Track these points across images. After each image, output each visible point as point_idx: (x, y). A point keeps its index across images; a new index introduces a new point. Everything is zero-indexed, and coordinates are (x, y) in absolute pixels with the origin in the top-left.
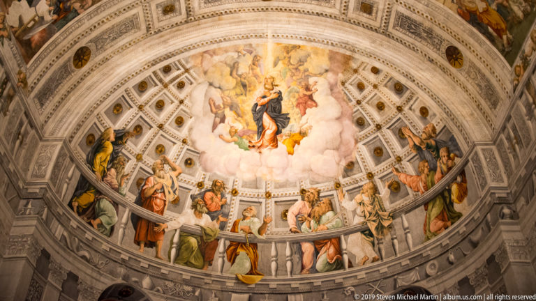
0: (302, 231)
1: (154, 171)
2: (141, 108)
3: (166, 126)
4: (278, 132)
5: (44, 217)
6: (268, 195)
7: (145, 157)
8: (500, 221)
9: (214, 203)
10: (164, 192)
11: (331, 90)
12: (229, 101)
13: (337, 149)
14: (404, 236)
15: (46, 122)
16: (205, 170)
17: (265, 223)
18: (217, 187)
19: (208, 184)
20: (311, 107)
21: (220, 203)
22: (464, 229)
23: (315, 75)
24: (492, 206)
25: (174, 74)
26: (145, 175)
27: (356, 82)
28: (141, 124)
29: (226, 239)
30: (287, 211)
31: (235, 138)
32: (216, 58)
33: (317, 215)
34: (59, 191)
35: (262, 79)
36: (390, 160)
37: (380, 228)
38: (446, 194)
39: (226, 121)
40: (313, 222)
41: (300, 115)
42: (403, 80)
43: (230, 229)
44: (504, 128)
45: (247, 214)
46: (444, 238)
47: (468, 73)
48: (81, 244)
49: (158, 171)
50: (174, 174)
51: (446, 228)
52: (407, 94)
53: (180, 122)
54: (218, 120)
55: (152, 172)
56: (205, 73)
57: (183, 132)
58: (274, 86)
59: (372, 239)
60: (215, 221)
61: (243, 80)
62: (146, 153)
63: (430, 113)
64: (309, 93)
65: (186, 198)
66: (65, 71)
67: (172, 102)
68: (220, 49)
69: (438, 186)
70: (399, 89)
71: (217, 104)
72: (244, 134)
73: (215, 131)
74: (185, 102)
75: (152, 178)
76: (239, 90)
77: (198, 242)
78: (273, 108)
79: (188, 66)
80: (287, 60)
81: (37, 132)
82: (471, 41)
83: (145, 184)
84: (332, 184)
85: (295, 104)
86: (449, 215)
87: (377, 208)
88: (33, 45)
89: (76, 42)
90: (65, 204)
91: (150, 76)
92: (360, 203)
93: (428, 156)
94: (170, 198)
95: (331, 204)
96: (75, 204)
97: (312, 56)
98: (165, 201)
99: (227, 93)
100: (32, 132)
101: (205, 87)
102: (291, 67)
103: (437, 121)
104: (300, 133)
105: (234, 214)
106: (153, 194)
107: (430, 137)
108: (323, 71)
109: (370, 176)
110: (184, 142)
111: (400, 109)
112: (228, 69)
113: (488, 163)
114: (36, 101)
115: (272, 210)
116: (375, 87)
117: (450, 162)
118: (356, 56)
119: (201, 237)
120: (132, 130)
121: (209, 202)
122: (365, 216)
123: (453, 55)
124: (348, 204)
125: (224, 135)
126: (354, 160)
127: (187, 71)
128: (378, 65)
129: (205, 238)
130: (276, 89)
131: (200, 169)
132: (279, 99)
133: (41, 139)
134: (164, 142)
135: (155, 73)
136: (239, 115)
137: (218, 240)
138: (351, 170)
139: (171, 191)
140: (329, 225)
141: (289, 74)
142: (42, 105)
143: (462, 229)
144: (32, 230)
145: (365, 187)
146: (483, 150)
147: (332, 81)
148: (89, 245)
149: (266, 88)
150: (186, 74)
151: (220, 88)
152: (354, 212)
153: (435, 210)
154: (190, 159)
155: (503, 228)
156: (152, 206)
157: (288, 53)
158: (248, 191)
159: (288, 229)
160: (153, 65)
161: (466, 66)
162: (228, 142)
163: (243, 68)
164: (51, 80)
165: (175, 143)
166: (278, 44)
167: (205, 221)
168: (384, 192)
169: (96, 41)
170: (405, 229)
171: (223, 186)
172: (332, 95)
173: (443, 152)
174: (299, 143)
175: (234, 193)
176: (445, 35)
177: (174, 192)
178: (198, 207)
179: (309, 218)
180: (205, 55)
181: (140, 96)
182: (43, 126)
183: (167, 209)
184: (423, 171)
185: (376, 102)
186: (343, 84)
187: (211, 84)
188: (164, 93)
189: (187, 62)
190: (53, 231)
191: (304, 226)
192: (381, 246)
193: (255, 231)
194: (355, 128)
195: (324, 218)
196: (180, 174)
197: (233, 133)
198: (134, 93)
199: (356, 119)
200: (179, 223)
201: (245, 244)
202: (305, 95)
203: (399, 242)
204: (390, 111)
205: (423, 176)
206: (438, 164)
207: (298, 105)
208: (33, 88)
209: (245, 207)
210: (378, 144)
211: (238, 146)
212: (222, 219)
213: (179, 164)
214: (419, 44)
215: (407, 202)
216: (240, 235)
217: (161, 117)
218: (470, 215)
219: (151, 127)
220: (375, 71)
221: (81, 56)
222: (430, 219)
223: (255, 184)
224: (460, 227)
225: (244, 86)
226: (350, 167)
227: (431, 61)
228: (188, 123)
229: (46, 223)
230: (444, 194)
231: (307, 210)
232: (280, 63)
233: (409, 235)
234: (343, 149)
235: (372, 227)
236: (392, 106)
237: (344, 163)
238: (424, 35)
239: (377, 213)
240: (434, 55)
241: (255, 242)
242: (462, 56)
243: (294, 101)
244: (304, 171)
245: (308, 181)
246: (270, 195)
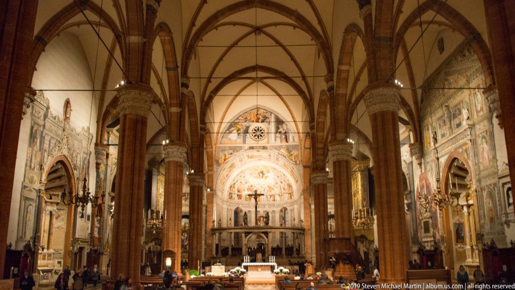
0: (268, 193)
7: (238, 185)
11: (273, 172)
13: (274, 180)
19: (250, 186)
21: (252, 189)
23: (269, 169)
25: (243, 171)
28: (238, 180)
35: (260, 169)
36: (283, 184)
39: (253, 175)
41: (267, 174)
42: (285, 174)
49: (241, 186)
50: (243, 186)
59: (280, 197)
65: (246, 189)
69: (290, 192)
72: (256, 177)
73: (251, 177)
75: (240, 188)
76: (255, 171)
78: (262, 173)
84: (273, 186)
86: (291, 197)
91: (239, 173)
95: (273, 189)
99: (253, 171)
104: (267, 176)
106: (240, 190)
109: (280, 186)
121: (250, 189)
122: (279, 192)
128: (280, 170)
130: (262, 170)
131: (248, 184)
134: (241, 181)
136: (255, 174)
139: (243, 189)
140: (273, 193)
141: (264, 168)
152: (277, 191)
153: (290, 195)
154: (246, 182)
156: (240, 192)
159: (265, 193)
163: (256, 168)
166: (262, 165)
167: (250, 192)
168: (282, 189)
170: (285, 197)
171: (252, 185)
173: (291, 187)
174: (267, 178)
178: (248, 190)
179: (269, 191)
183: (243, 192)
184: (288, 188)
185: (281, 175)
188: (241, 175)
192: (282, 198)
194: (277, 178)
195: (272, 191)
197: (254, 177)
200: (245, 194)
204: (283, 177)
206: (290, 189)
209: (257, 189)
210: (281, 181)
215: (286, 192)
217: (241, 178)
223: (259, 185)
226: (277, 183)
228: (246, 177)
239: (281, 192)
243: (266, 172)
244: (268, 183)
246: (262, 187)
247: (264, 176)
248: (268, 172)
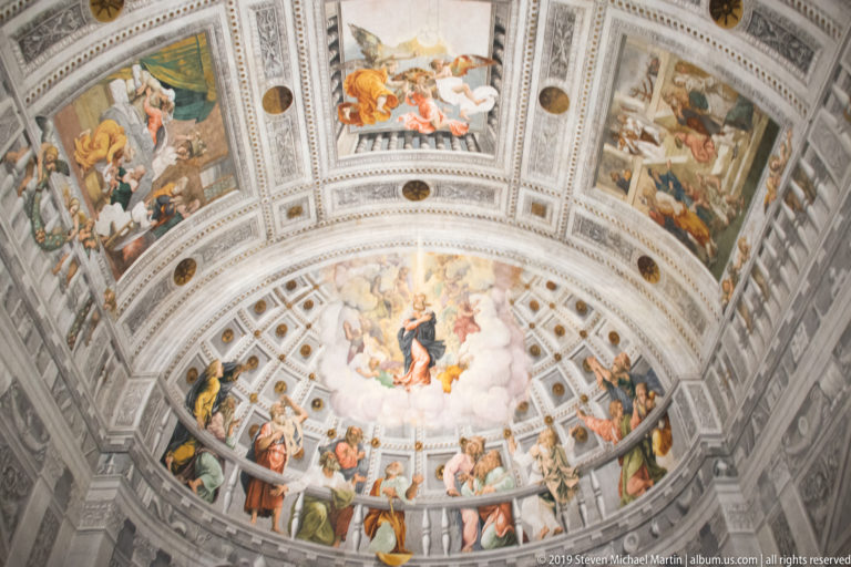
0: (463, 493)
1: (272, 416)
2: (257, 334)
3: (289, 358)
4: (431, 364)
5: (129, 476)
6: (419, 446)
7: (261, 398)
8: (715, 478)
9: (349, 458)
10: (284, 443)
11: (498, 310)
12: (369, 325)
13: (506, 385)
14: (594, 501)
15: (137, 353)
16: (338, 413)
17: (414, 484)
18: (353, 437)
19: (341, 433)
20: (472, 331)
21: (357, 458)
22: (670, 490)
23: (477, 292)
24: (704, 459)
25: (300, 291)
26: (260, 421)
27: (528, 300)
28: (256, 354)
29: (364, 505)
30: (443, 467)
31: (377, 372)
32: (353, 272)
33: (481, 472)
34: (149, 443)
35: (411, 297)
36: (572, 400)
37: (563, 489)
38: (646, 444)
39: (365, 350)
40: (476, 482)
41: (458, 343)
42: (587, 299)
43: (369, 491)
44: (714, 358)
45: (391, 472)
46: (645, 503)
47: (667, 289)
48: (176, 513)
49: (276, 416)
50: (297, 419)
51: (647, 488)
52: (592, 316)
53: (306, 352)
54: (355, 349)
55: (269, 417)
56: (339, 290)
57: (310, 365)
58: (425, 305)
59: (552, 504)
60: (350, 482)
61: (386, 298)
62: (262, 392)
63: (622, 339)
64: (469, 314)
65: (313, 452)
66: (163, 289)
67: (297, 327)
68: (358, 259)
69: (634, 434)
70: (582, 309)
71: (353, 329)
72: (387, 367)
73: (352, 363)
74: (314, 326)
75: (269, 425)
76: (382, 310)
77: (327, 510)
78: (425, 333)
79: (318, 281)
80: (441, 272)
81: (125, 366)
82: (668, 250)
83: (260, 433)
84: (500, 432)
85: (452, 328)
86: (650, 472)
87: (559, 462)
88: (126, 257)
89: (178, 253)
90: (157, 460)
91: (270, 295)
92: (537, 457)
93: (621, 394)
94: (292, 450)
95: (499, 458)
96: (170, 460)
97: (473, 267)
98: (285, 455)
99: (366, 314)
100: (119, 366)
101: (339, 306)
102: (446, 282)
103: (631, 350)
104: (459, 365)
105: (375, 471)
106: (271, 446)
107: (623, 370)
108: (486, 286)
109: (549, 420)
110: (311, 377)
111: (583, 334)
112: (367, 286)
113: (696, 404)
114: (126, 326)
115: (423, 466)
116: (552, 306)
117: (649, 402)
118: (528, 268)
119: (332, 503)
120: (244, 363)
121: (342, 456)
122: (543, 474)
123: (647, 266)
124: (520, 458)
125: (363, 368)
126: (527, 400)
127: (316, 287)
128: (555, 279)
129: (336, 504)
130: (429, 310)
131: (331, 412)
132: (432, 322)
133: (130, 375)
134: (285, 378)
135: (276, 290)
136: (381, 343)
137: (353, 506)
138: (525, 413)
139: (294, 442)
140: (498, 486)
141: (444, 291)
142: (133, 331)
143: (668, 490)
144: (113, 494)
145: (543, 436)
146: (690, 387)
147: (499, 299)
148: (186, 514)
149: (415, 308)
150: (316, 292)
151: (357, 308)
152: (530, 468)
153: (633, 465)
154: (318, 400)
155: (718, 488)
156: (269, 462)
157: (443, 264)
158: (392, 441)
159: (444, 492)
160: (273, 280)
161: (663, 280)
162: (367, 377)
163: (387, 283)
164: (145, 300)
165: (299, 380)
166: (431, 253)
167: (337, 481)
168: (567, 441)
169: (203, 251)
170: (595, 491)
171: (360, 435)
172: (498, 316)
173: (639, 390)
174: (457, 378)
175: (375, 443)
176: (635, 242)
177: (298, 443)
178: (329, 463)
179: (471, 477)
180: (340, 268)
181: (257, 319)
182: (133, 358)
183: (289, 465)
184: (615, 414)
185: (554, 326)
186: (512, 302)
187: (346, 304)
188: (288, 316)
189: (317, 276)
190: (141, 494)
191: (466, 488)
192: (566, 514)
193: (401, 494)
194: (528, 358)
195: (490, 477)
196: (305, 419)
197: (374, 365)
198: (250, 316)
199: (529, 346)
200: (303, 484)
201: (388, 511)
202: (464, 317)
203: (588, 508)
204: (572, 337)
205: (616, 421)
206: (634, 405)
207: (456, 330)
208: (122, 310)
209: (389, 462)
210: (558, 380)
211: (378, 383)
212: (358, 478)
213: (305, 406)
214: (604, 253)
215: (597, 455)
216: (382, 499)
217: (283, 346)
218: (677, 471)
219: (269, 359)
220: (552, 286)
221: (184, 270)
222: (626, 476)
223: (402, 432)
224: (664, 487)
225: (388, 306)
226: (523, 409)
227: (621, 274)
228: (316, 354)
229: (132, 485)
230: (643, 444)
231: (469, 465)
232: (433, 277)
233: (601, 499)
234: (513, 385)
235: (553, 487)
236: (573, 331)
237: (515, 404)
238: (610, 242)
239: (558, 469)
240: (624, 267)
241: (402, 508)
242: (657, 268)
243: (451, 324)
244: (464, 414)
245: (470, 428)
246: (421, 447)
247: (440, 363)
248: (467, 324)
